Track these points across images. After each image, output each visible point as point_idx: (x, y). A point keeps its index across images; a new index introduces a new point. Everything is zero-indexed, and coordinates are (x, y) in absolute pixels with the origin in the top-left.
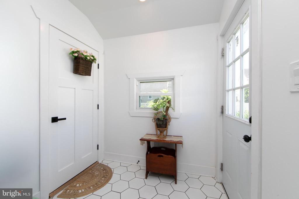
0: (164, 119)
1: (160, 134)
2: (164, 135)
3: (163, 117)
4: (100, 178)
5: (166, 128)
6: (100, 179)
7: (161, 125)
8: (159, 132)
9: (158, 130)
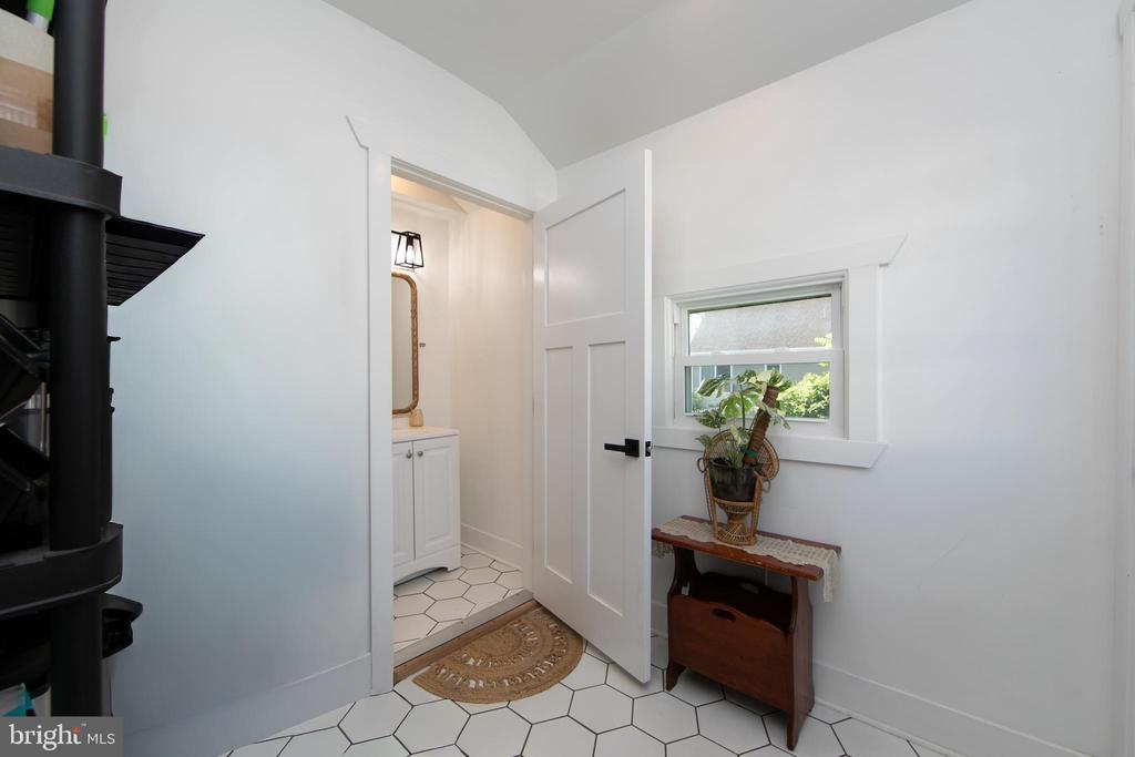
0: (744, 462)
1: (729, 526)
2: (743, 531)
3: (741, 456)
4: (537, 659)
5: (751, 499)
6: (538, 662)
7: (728, 486)
8: (721, 516)
9: (720, 504)
